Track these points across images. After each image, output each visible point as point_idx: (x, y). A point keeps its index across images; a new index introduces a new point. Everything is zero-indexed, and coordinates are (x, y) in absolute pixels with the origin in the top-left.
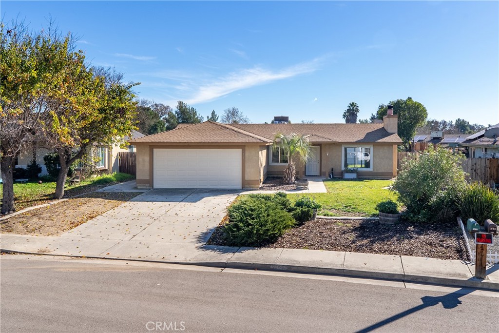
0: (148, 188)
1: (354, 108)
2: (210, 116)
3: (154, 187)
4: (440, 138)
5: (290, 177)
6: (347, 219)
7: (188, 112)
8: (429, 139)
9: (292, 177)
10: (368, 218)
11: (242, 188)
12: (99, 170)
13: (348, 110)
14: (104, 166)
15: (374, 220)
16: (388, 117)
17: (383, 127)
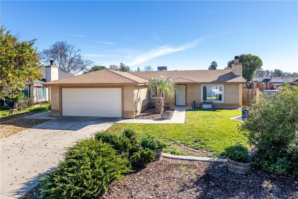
0: (59, 115)
1: (215, 64)
2: (137, 70)
3: (63, 115)
4: (269, 79)
5: (160, 108)
6: (193, 160)
7: (126, 68)
8: (261, 80)
9: (161, 108)
10: (216, 160)
11: (122, 117)
12: (39, 102)
13: (211, 65)
14: (45, 99)
15: (222, 163)
16: (235, 64)
17: (232, 72)
